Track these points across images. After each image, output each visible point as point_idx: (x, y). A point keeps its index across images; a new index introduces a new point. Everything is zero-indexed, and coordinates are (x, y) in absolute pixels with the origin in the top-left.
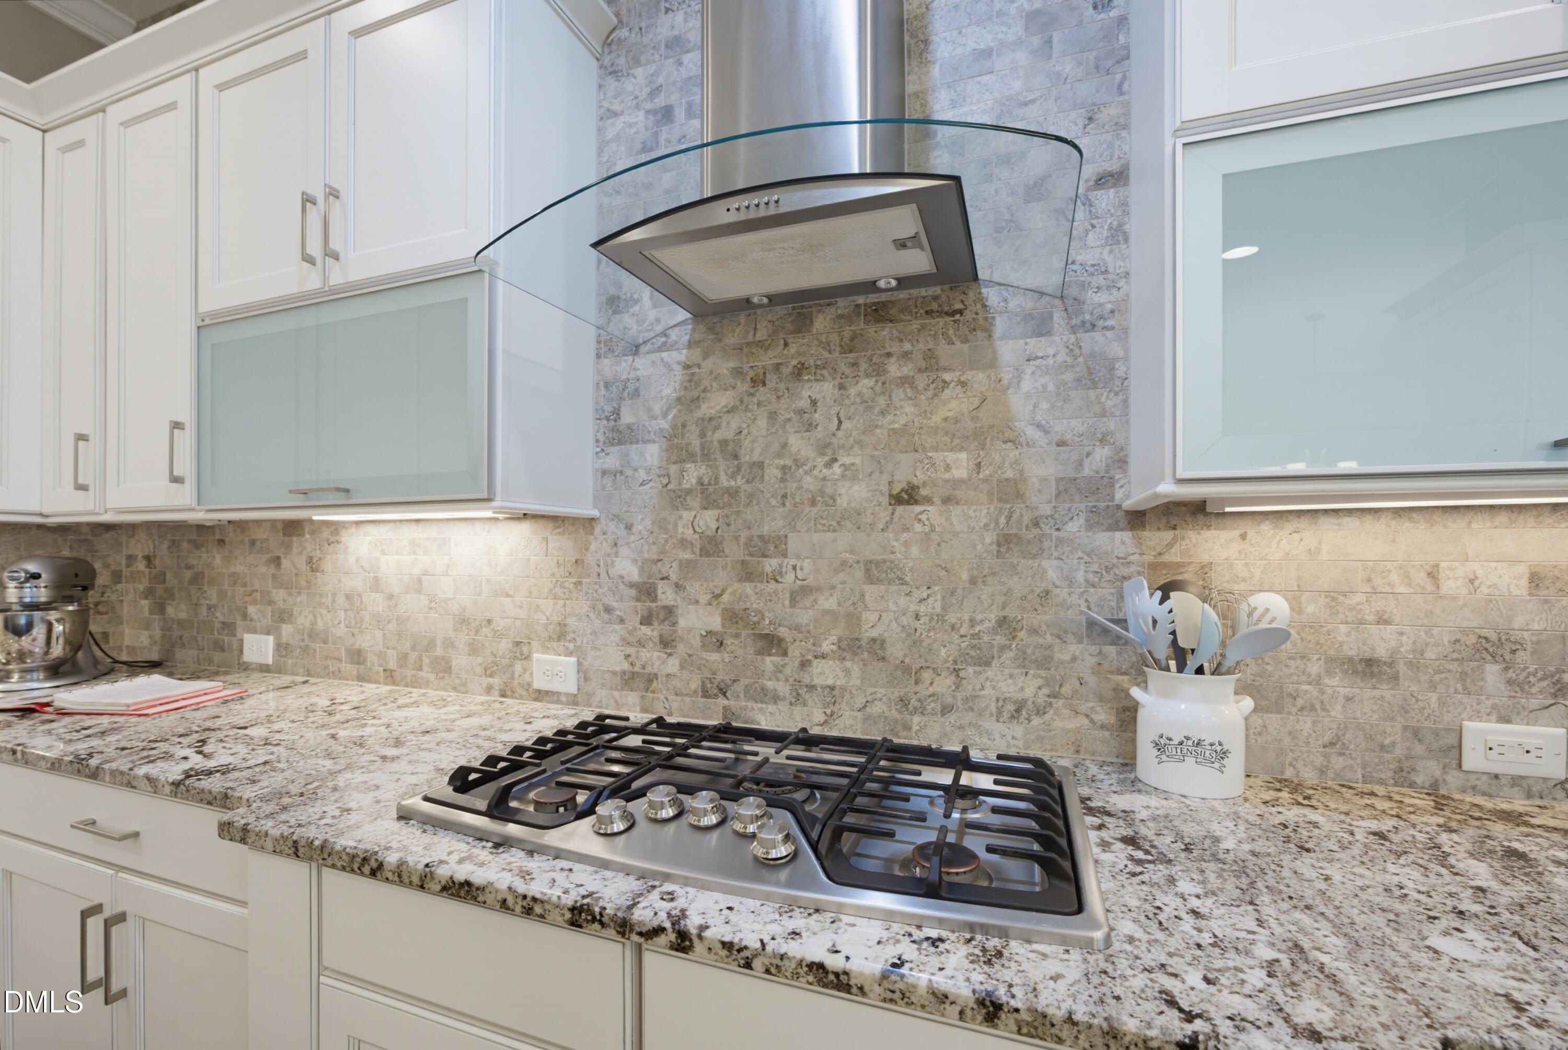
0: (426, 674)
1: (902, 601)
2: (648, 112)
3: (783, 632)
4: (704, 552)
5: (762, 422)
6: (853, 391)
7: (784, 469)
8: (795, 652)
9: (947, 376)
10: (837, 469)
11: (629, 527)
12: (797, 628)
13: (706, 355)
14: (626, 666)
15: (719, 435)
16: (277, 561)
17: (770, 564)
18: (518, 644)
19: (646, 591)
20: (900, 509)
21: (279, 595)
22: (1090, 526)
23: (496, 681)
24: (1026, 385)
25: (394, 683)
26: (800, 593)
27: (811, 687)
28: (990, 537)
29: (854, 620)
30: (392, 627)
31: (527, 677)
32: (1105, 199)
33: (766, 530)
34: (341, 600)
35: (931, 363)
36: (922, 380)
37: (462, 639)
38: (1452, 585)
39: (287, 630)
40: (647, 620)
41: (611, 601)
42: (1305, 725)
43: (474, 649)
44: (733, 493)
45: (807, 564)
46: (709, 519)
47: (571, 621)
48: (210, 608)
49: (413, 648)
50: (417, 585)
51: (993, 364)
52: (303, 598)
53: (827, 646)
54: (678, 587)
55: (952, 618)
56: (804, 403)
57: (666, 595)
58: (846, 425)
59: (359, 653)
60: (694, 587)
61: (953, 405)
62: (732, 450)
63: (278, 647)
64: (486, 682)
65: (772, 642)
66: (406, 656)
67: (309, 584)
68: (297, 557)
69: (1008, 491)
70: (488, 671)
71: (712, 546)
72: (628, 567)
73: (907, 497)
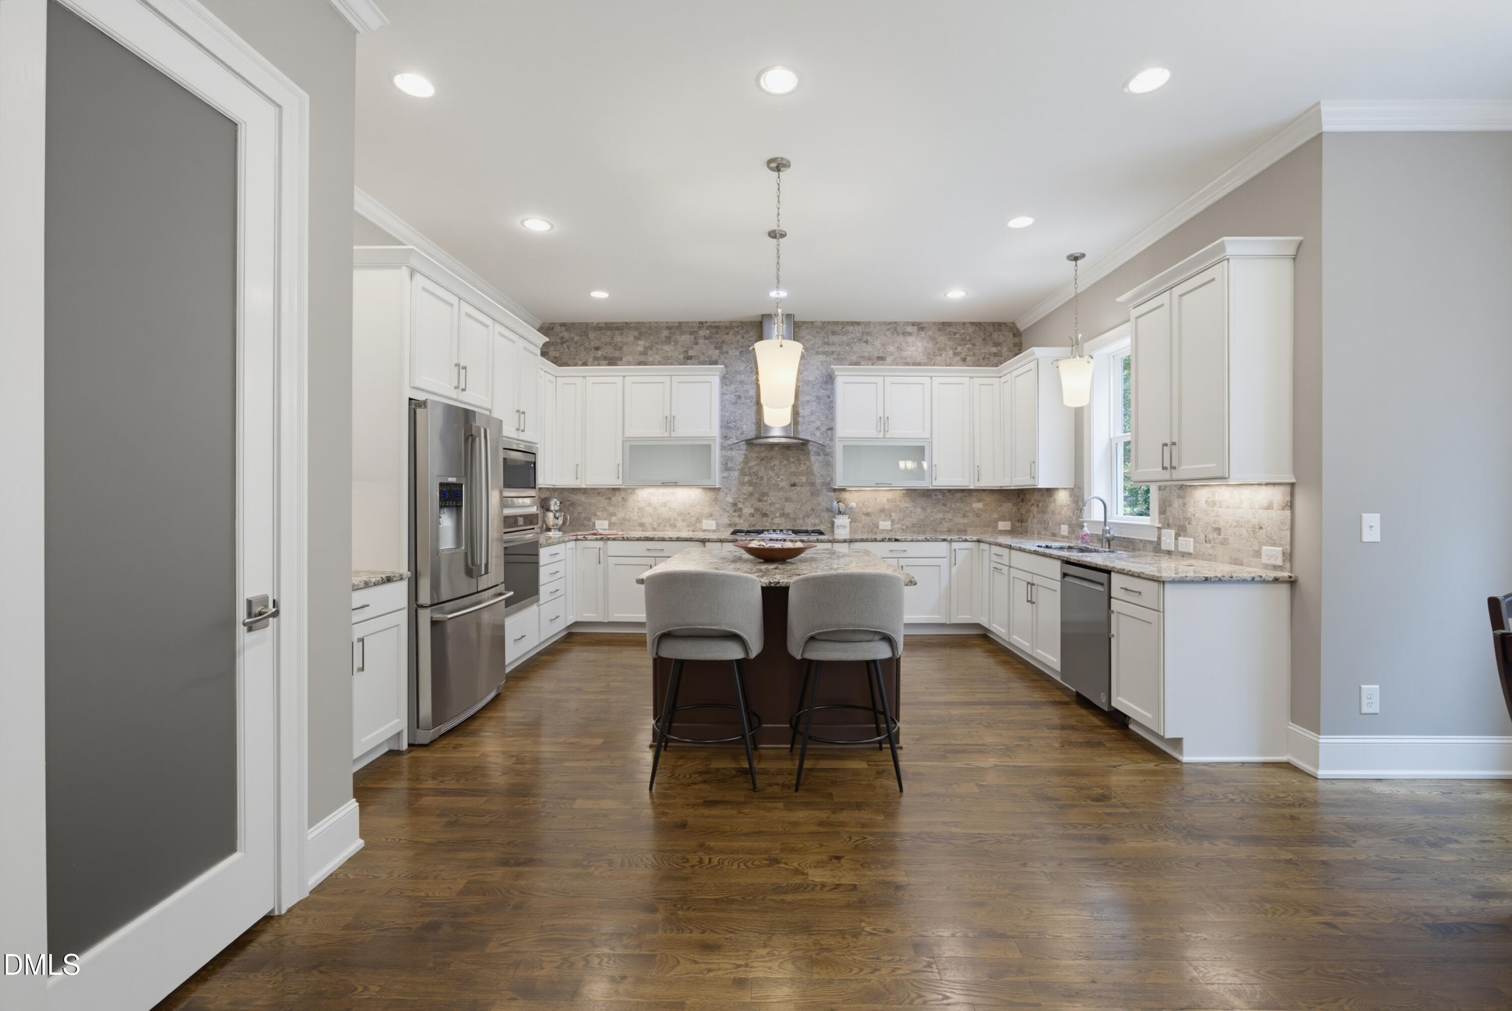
0: (667, 528)
1: (793, 506)
2: (735, 396)
3: (767, 512)
4: (749, 496)
5: (763, 468)
6: (783, 463)
7: (768, 479)
8: (770, 516)
9: (802, 462)
10: (779, 479)
11: (730, 490)
12: (771, 511)
13: (750, 453)
14: (729, 522)
15: (754, 470)
16: (610, 499)
17: (765, 499)
18: (698, 519)
19: (735, 505)
20: (793, 487)
21: (611, 509)
22: (827, 491)
23: (691, 528)
24: (816, 465)
25: (656, 531)
26: (772, 504)
27: (774, 524)
28: (809, 493)
29: (783, 509)
31: (700, 527)
32: (829, 432)
33: (764, 491)
34: (636, 510)
35: (799, 460)
37: (680, 518)
38: (878, 501)
39: (614, 519)
40: (735, 511)
41: (725, 507)
42: (859, 524)
43: (683, 521)
44: (756, 483)
45: (773, 498)
46: (750, 489)
47: (714, 512)
48: (578, 513)
49: (663, 521)
50: (665, 505)
51: (810, 460)
52: (621, 509)
53: (778, 515)
54: (743, 504)
55: (803, 509)
56: (772, 465)
57: (740, 505)
58: (781, 470)
59: (643, 524)
60: (746, 504)
61: (803, 468)
62: (756, 474)
63: (610, 524)
64: (688, 528)
65: (765, 515)
66: (660, 524)
67: (623, 505)
68: (618, 498)
69: (813, 484)
70: (688, 526)
71: (751, 494)
72: (730, 499)
73: (794, 485)
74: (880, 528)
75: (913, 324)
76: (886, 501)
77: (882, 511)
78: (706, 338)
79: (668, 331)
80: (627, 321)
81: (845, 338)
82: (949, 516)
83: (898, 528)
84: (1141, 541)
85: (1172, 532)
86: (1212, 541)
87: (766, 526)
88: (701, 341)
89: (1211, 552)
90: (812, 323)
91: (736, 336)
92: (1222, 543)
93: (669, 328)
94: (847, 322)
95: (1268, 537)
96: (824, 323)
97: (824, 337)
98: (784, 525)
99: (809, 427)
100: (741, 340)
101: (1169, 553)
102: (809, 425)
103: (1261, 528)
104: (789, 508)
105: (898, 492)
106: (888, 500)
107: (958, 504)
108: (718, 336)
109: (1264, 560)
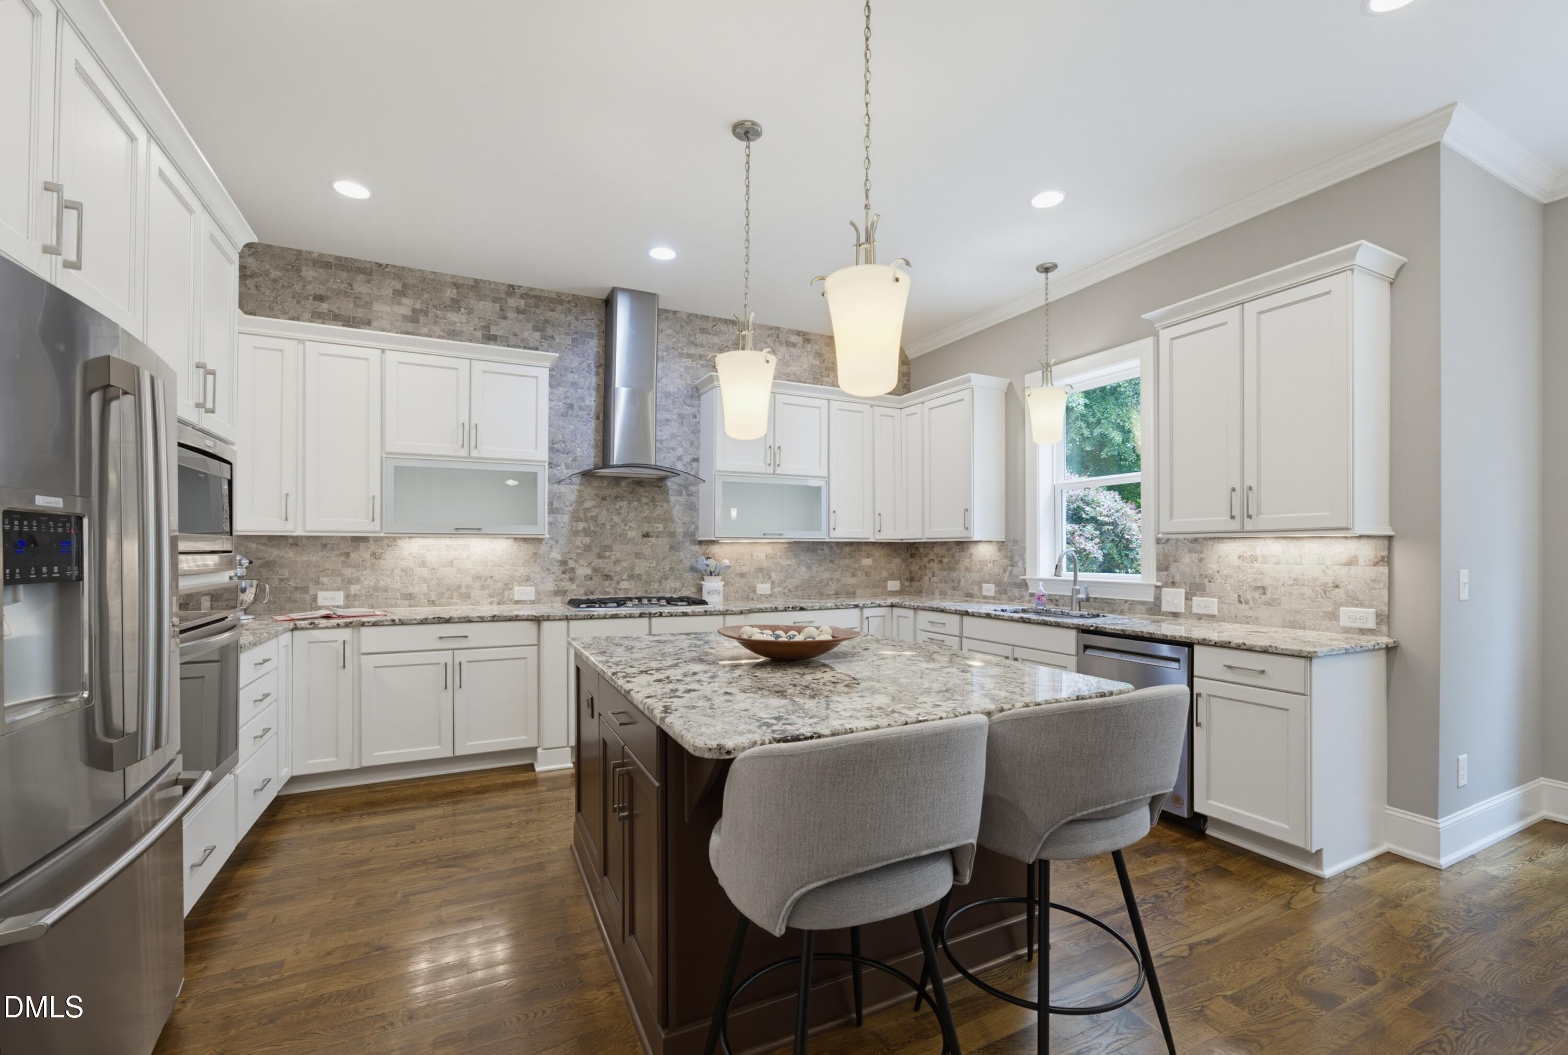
1: (646, 563)
3: (612, 574)
4: (585, 550)
5: (605, 511)
6: (632, 505)
7: (612, 526)
9: (658, 504)
10: (627, 527)
11: (557, 542)
12: (616, 572)
13: (587, 489)
14: (556, 588)
15: (590, 514)
16: (347, 555)
17: (608, 554)
18: (506, 584)
19: (564, 563)
20: (645, 539)
21: (348, 572)
22: (690, 544)
23: (496, 599)
24: (677, 508)
26: (617, 562)
27: (620, 589)
28: (668, 547)
29: (632, 569)
30: (434, 582)
31: (511, 597)
32: (695, 464)
33: (606, 544)
34: (398, 571)
35: (653, 500)
36: (651, 504)
37: (478, 584)
38: (755, 557)
39: (354, 589)
40: (564, 572)
41: (550, 567)
42: (732, 588)
43: (483, 588)
44: (595, 532)
45: (618, 554)
46: (587, 540)
47: (532, 575)
49: (448, 590)
50: (451, 564)
51: (668, 502)
52: (368, 572)
53: (625, 577)
54: (576, 561)
55: (658, 568)
56: (618, 507)
57: (571, 564)
58: (630, 515)
59: (410, 595)
60: (582, 561)
61: (659, 511)
62: (595, 519)
63: (347, 597)
64: (490, 600)
65: (608, 577)
66: (443, 594)
67: (373, 565)
68: (364, 553)
69: (672, 535)
70: (491, 596)
71: (588, 548)
72: (556, 555)
73: (646, 535)
74: (758, 592)
75: (798, 333)
76: (764, 557)
77: (760, 570)
78: (519, 311)
79: (455, 291)
80: (379, 261)
81: (716, 340)
82: (837, 575)
83: (779, 592)
84: (1126, 601)
85: (1181, 592)
86: (1251, 602)
87: (609, 593)
88: (511, 315)
89: (1250, 613)
90: (675, 312)
91: (566, 316)
92: (1269, 604)
93: (456, 285)
94: (720, 319)
95: (1350, 597)
96: (690, 315)
97: (690, 335)
98: (635, 591)
99: (668, 455)
100: (574, 323)
101: (1175, 615)
102: (669, 452)
103: (1337, 586)
104: (641, 567)
105: (779, 545)
106: (766, 556)
107: (847, 561)
108: (538, 311)
109: (1344, 622)
